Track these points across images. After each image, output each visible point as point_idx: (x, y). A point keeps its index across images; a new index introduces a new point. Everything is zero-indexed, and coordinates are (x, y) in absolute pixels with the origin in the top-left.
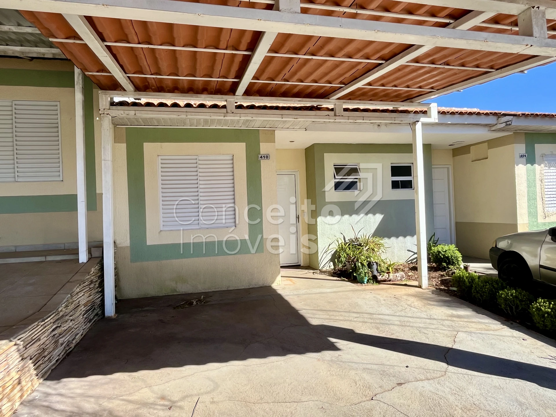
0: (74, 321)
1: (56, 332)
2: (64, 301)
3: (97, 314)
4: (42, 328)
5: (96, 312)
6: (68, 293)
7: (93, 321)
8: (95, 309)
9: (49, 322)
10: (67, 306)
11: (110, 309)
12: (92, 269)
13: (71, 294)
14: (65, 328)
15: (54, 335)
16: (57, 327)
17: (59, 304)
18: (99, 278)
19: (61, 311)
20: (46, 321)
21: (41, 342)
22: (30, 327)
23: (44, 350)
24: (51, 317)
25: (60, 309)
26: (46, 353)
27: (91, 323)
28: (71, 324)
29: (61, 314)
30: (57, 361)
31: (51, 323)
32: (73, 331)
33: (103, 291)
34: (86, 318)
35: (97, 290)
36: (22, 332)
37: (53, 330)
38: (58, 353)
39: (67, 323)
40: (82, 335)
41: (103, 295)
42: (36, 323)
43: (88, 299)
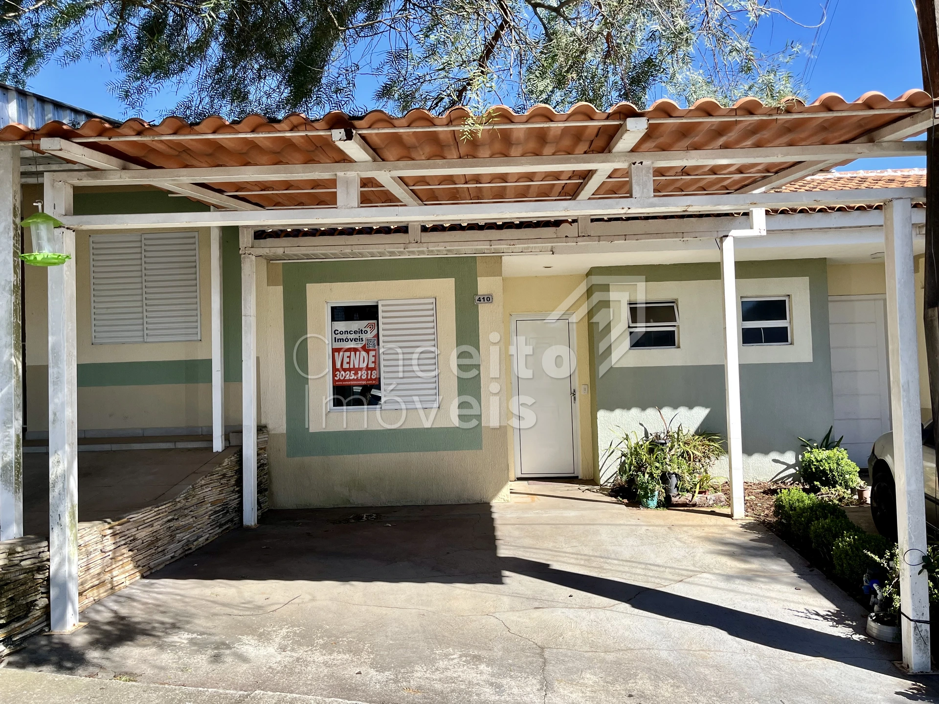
0: (196, 518)
1: (171, 524)
2: (184, 491)
3: (231, 520)
4: (155, 513)
5: (229, 517)
6: (190, 485)
7: (225, 527)
8: (228, 512)
9: (164, 510)
10: (186, 498)
11: (250, 516)
12: (226, 460)
13: (193, 486)
14: (183, 523)
15: (170, 527)
16: (173, 519)
17: (177, 494)
18: (236, 473)
19: (179, 502)
20: (160, 508)
21: (155, 528)
22: (143, 510)
23: (158, 540)
24: (167, 505)
25: (178, 500)
26: (160, 543)
27: (221, 529)
28: (191, 520)
29: (179, 505)
30: (172, 557)
31: (166, 512)
32: (194, 531)
33: (241, 492)
34: (213, 520)
35: (232, 489)
36: (135, 512)
37: (169, 521)
38: (174, 549)
39: (187, 518)
40: (207, 539)
41: (241, 497)
42: (150, 508)
43: (217, 497)
